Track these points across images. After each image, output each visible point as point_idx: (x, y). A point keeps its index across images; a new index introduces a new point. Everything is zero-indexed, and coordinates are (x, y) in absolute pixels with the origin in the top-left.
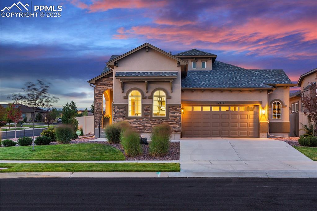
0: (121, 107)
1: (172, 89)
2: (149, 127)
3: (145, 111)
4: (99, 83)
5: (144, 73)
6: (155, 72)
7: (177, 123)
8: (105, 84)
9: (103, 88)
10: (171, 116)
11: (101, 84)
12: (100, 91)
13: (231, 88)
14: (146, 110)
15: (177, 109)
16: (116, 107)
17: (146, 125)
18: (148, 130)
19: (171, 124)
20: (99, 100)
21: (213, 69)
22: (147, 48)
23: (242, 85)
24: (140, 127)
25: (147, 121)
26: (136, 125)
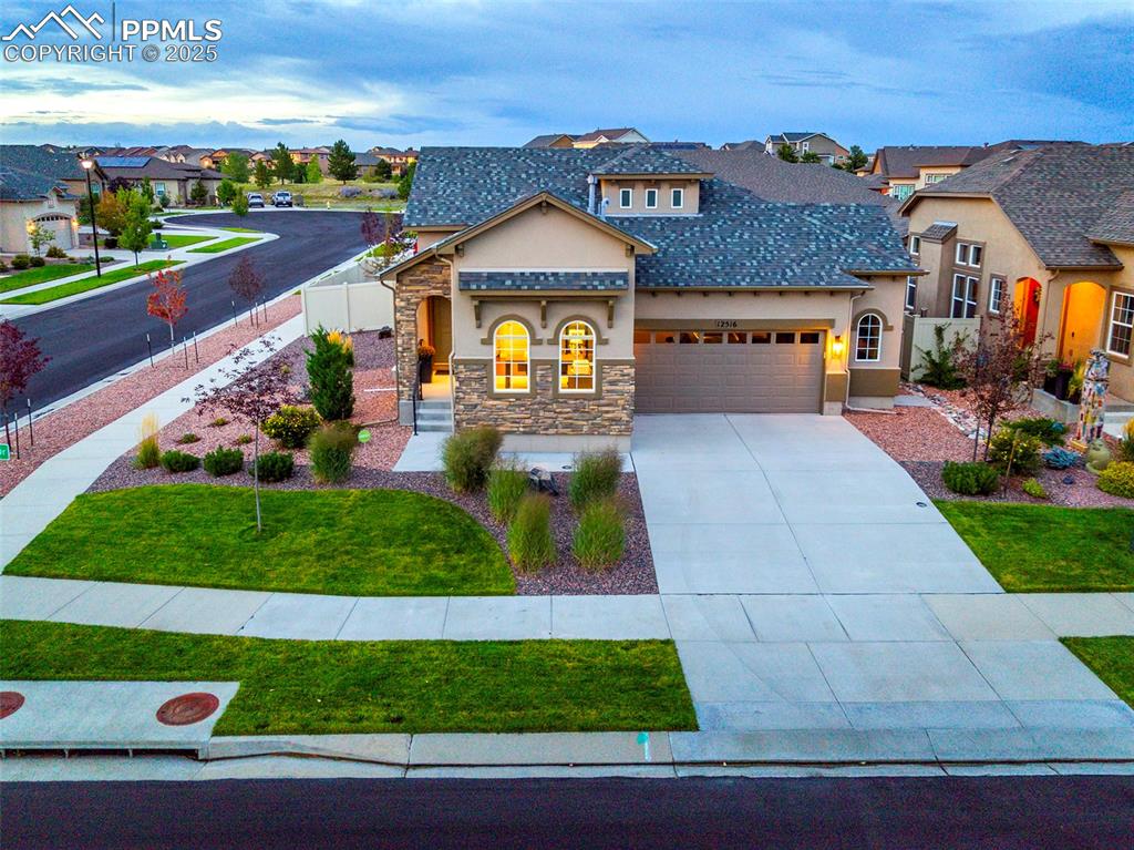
0: (475, 367)
1: (610, 318)
2: (550, 421)
3: (538, 379)
4: (407, 279)
5: (536, 276)
6: (566, 274)
7: (624, 409)
8: (422, 281)
9: (418, 291)
10: (608, 391)
11: (411, 281)
12: (408, 300)
13: (757, 285)
14: (542, 376)
15: (625, 371)
16: (461, 367)
17: (541, 413)
18: (546, 429)
19: (607, 412)
20: (407, 326)
21: (701, 211)
22: (544, 204)
23: (784, 274)
24: (527, 421)
25: (544, 403)
26: (516, 416)
